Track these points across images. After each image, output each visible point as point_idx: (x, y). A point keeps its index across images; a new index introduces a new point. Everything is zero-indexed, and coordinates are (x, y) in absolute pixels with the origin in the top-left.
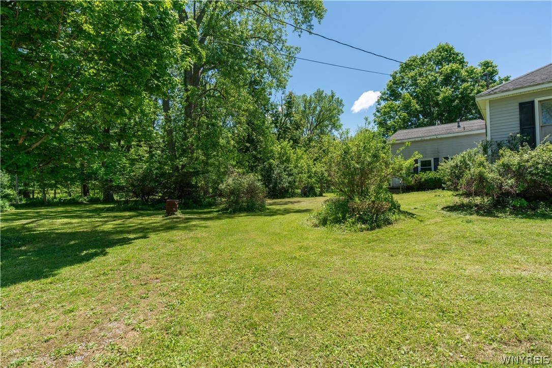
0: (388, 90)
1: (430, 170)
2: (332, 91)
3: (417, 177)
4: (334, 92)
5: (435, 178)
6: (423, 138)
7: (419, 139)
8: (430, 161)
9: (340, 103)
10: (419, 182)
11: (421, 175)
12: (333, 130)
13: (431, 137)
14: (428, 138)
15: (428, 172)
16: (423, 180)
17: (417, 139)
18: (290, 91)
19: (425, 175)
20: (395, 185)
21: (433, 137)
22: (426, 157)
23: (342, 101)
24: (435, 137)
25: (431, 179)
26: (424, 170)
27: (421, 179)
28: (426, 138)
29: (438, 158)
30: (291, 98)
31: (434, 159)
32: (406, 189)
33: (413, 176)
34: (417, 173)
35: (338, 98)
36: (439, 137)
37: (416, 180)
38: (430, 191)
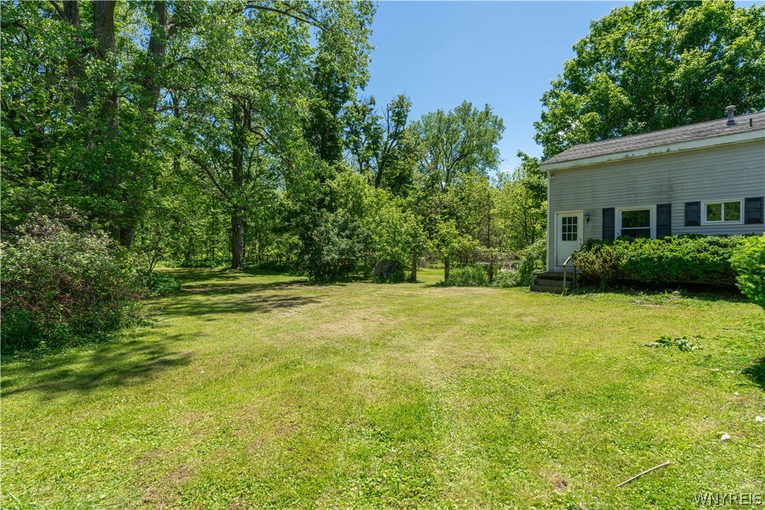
0: (566, 77)
1: (646, 234)
2: (486, 105)
3: (609, 253)
4: (490, 107)
5: (660, 258)
6: (630, 154)
7: (621, 156)
8: (648, 212)
9: (499, 125)
10: (614, 267)
11: (620, 249)
12: (487, 169)
13: (653, 151)
14: (645, 153)
15: (639, 241)
16: (624, 261)
17: (614, 157)
18: (401, 94)
19: (631, 247)
20: (555, 268)
21: (658, 150)
22: (636, 203)
23: (501, 121)
24: (664, 150)
25: (649, 259)
26: (629, 235)
27: (618, 259)
28: (637, 154)
29: (669, 206)
30: (402, 107)
31: (659, 207)
32: (580, 281)
33: (598, 250)
34: (610, 243)
35: (497, 117)
36: (674, 148)
37: (605, 261)
38: (643, 297)
